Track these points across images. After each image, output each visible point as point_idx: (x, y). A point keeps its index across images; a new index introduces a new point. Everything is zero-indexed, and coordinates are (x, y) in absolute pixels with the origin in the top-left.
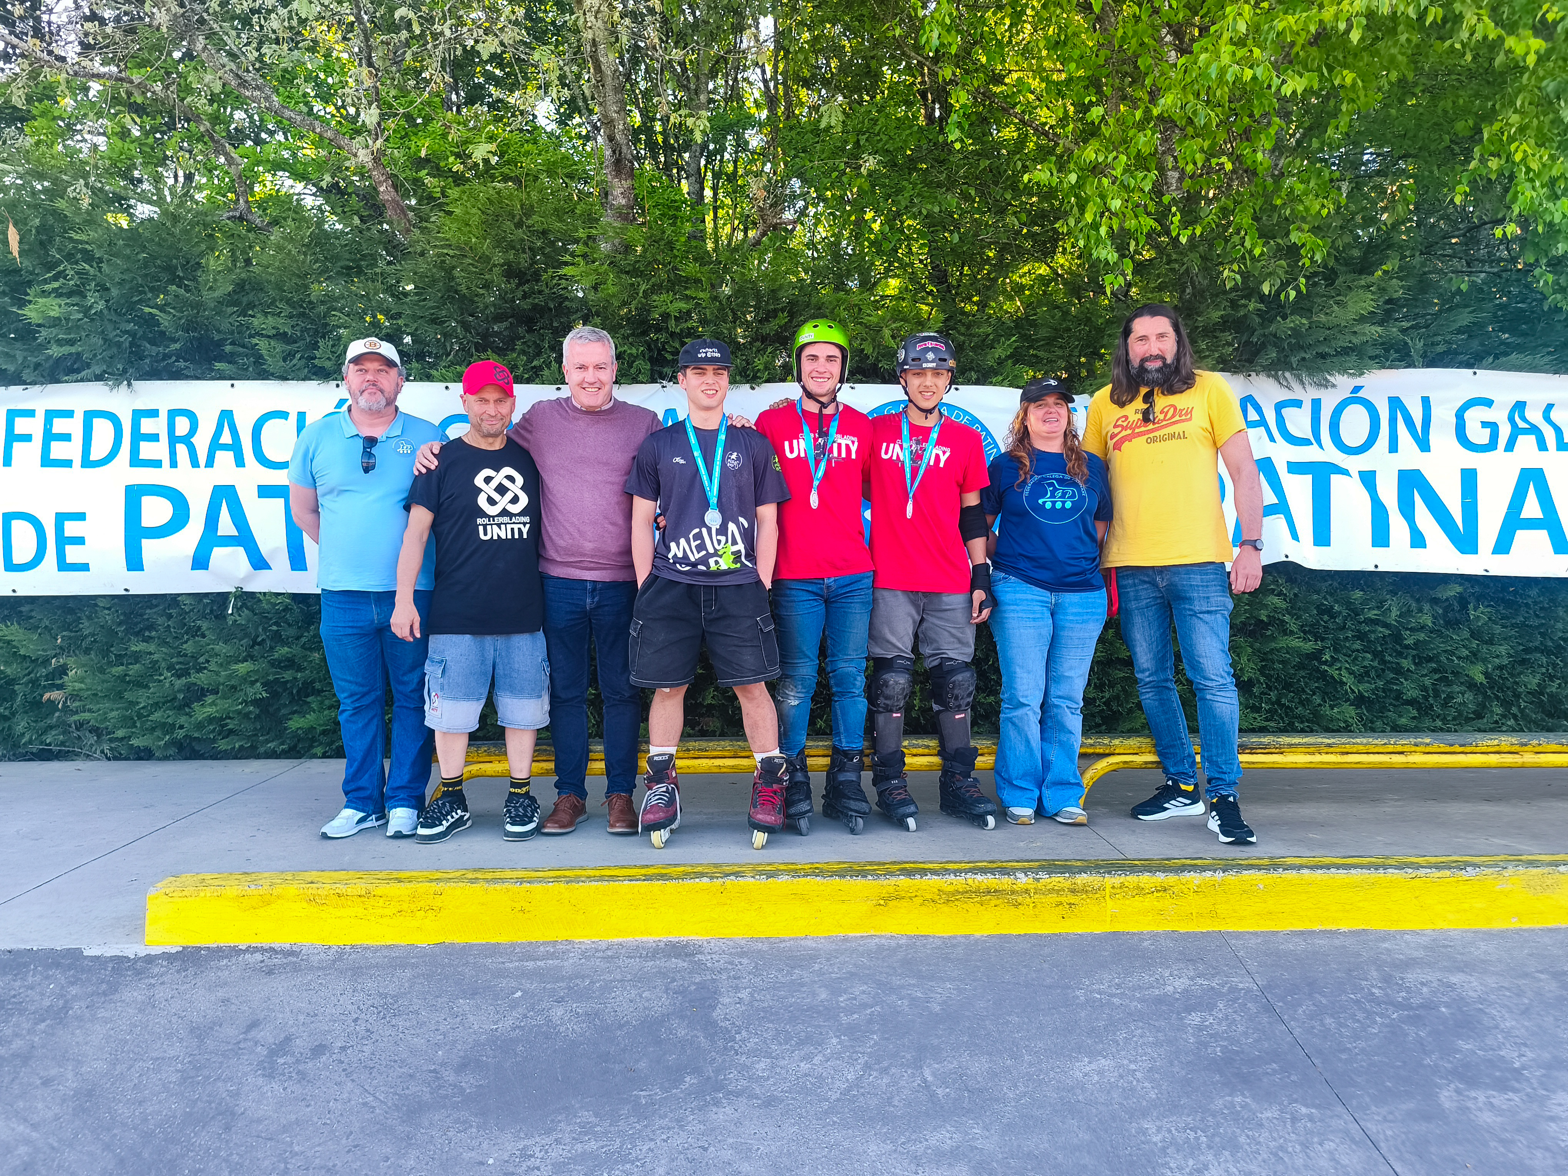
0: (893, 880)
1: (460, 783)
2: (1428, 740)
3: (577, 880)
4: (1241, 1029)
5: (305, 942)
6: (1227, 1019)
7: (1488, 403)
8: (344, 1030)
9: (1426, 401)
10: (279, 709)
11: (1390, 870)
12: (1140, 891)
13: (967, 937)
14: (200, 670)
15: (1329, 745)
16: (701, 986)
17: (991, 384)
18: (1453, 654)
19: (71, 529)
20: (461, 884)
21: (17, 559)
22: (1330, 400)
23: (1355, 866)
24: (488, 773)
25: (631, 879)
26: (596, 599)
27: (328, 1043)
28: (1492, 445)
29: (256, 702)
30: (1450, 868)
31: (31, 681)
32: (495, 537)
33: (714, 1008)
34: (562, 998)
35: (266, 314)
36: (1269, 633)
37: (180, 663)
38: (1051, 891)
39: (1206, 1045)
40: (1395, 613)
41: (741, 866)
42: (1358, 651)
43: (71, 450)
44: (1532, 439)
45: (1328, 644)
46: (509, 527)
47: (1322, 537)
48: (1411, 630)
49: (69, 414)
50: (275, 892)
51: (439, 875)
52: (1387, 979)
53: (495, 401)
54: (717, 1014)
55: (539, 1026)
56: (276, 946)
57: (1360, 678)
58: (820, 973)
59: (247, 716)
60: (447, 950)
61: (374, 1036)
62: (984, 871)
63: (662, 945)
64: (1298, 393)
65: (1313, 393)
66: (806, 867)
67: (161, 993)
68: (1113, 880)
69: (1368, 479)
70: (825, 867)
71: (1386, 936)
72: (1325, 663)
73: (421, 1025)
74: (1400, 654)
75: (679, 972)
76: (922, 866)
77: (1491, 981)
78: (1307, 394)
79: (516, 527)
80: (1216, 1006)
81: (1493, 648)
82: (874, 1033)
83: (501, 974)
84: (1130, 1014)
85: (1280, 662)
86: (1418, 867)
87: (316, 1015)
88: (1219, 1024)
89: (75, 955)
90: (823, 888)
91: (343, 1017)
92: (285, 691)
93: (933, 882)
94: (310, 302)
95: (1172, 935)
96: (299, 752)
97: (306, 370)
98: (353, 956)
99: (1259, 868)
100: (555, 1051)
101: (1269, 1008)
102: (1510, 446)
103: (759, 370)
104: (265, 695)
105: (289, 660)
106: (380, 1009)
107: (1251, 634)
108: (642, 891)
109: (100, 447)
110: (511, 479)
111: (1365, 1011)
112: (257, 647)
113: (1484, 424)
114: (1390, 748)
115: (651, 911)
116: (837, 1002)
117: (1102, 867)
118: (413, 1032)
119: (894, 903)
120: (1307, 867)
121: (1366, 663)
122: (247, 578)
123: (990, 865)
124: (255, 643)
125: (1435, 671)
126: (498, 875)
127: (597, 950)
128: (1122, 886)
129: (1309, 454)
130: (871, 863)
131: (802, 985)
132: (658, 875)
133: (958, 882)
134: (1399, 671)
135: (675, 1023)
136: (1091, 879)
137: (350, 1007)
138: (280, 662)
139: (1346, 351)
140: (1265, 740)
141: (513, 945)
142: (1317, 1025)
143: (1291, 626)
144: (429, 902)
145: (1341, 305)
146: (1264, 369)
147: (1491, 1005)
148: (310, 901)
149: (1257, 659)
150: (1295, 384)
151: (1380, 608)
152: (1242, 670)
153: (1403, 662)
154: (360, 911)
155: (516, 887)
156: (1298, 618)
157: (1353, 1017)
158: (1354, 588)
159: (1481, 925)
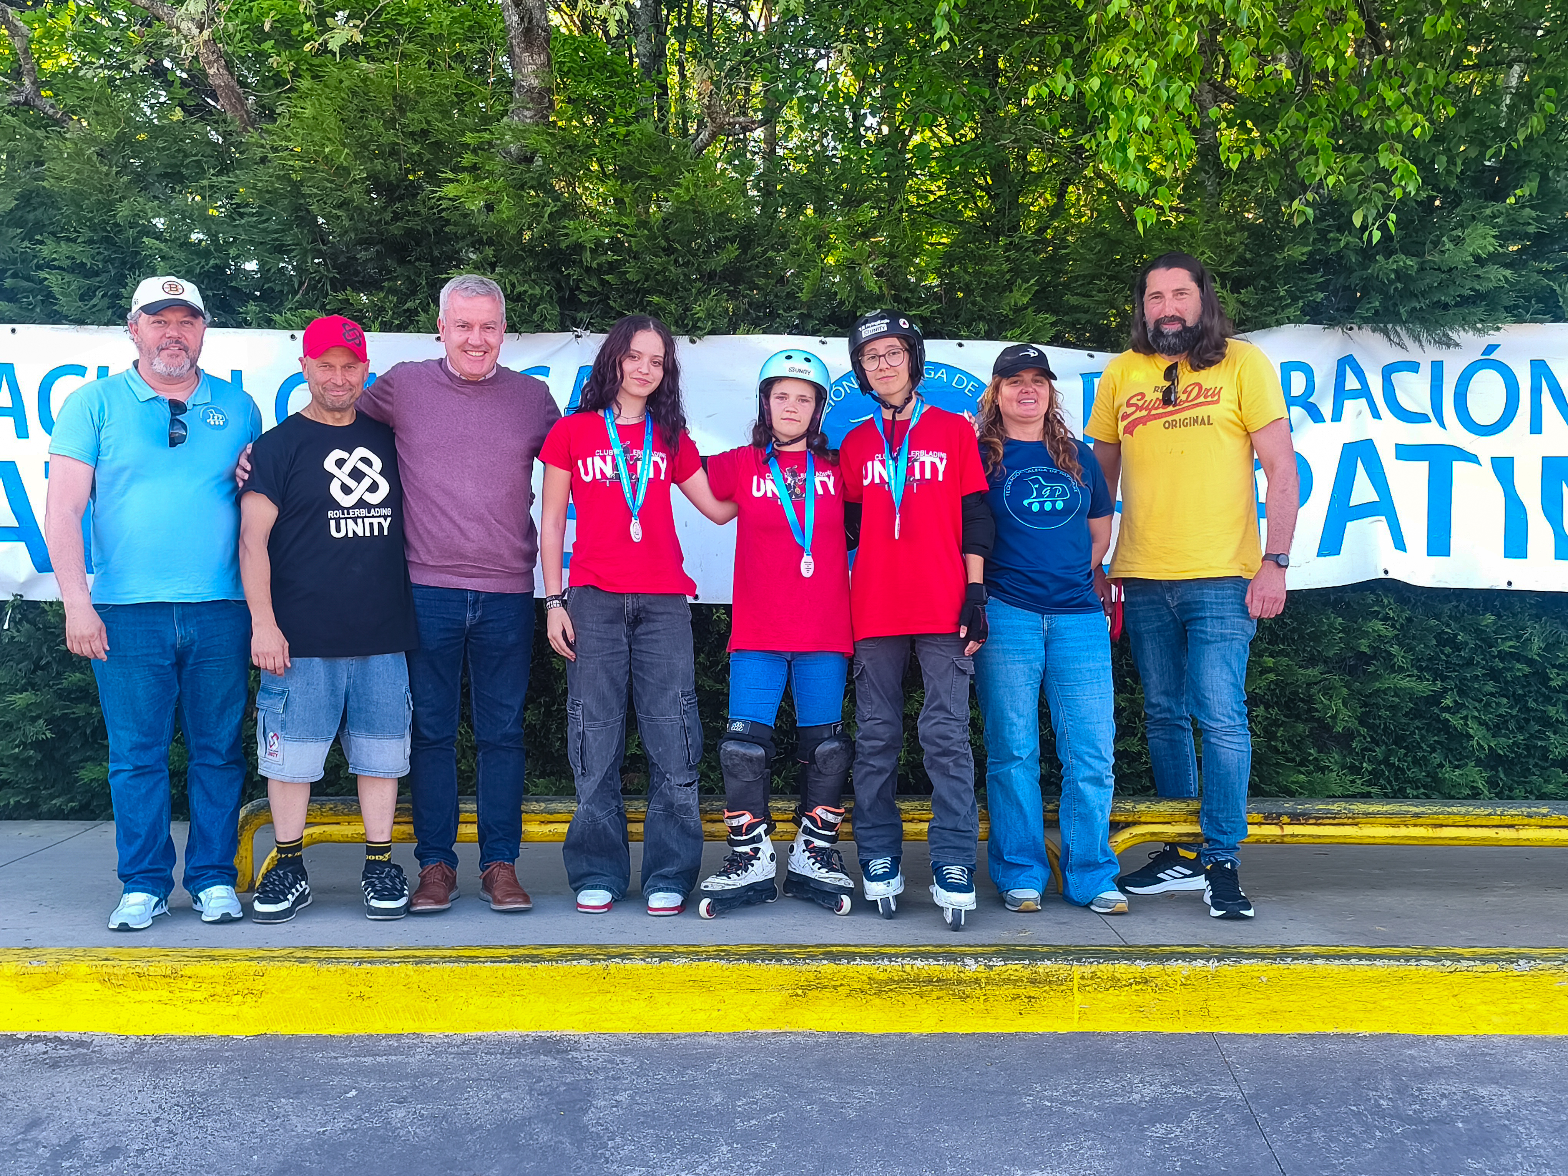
0: (814, 966)
1: (299, 848)
2: (1545, 810)
3: (428, 960)
4: (1211, 1142)
5: (96, 1031)
6: (1197, 1131)
8: (143, 1131)
10: (67, 755)
11: (1424, 962)
12: (1115, 982)
13: (902, 1035)
15: (1417, 815)
16: (572, 1087)
20: (287, 964)
22: (1454, 364)
23: (1381, 957)
24: (334, 838)
25: (495, 960)
26: (479, 613)
27: (123, 1145)
29: (38, 745)
30: (1496, 961)
32: (350, 535)
33: (585, 1111)
34: (405, 1098)
35: (58, 240)
36: (1371, 669)
38: (1007, 981)
39: (1165, 1159)
40: (1537, 645)
41: (631, 947)
42: (1492, 694)
45: (1448, 685)
46: (367, 521)
47: (1439, 543)
50: (62, 970)
51: (261, 953)
52: (1401, 1090)
53: (344, 367)
54: (589, 1118)
55: (376, 1129)
56: (62, 1036)
57: (1496, 729)
58: (718, 1073)
59: (25, 762)
60: (268, 1041)
61: (178, 1139)
62: (925, 956)
63: (530, 1040)
64: (1413, 353)
65: (1433, 353)
66: (711, 949)
68: (1083, 969)
69: (1503, 469)
70: (734, 949)
71: (1415, 1041)
72: (1447, 709)
73: (233, 1126)
74: (1548, 700)
75: (547, 1071)
76: (853, 949)
77: (1527, 1095)
78: (1426, 354)
79: (375, 521)
80: (1187, 1116)
82: (773, 1140)
83: (333, 1070)
84: (1083, 1124)
85: (1387, 708)
86: (1458, 958)
87: (110, 1114)
88: (1187, 1137)
90: (727, 973)
91: (141, 1117)
92: (75, 730)
93: (864, 967)
94: (116, 225)
95: (1151, 1037)
96: (93, 812)
97: (110, 312)
98: (156, 1048)
99: (1263, 957)
100: (392, 1157)
101: (1250, 1120)
103: (699, 319)
104: (49, 735)
105: (81, 689)
106: (186, 1108)
107: (1352, 671)
108: (507, 974)
110: (366, 461)
111: (1366, 1124)
112: (39, 673)
114: (1496, 820)
115: (518, 999)
116: (734, 1106)
117: (1072, 953)
118: (224, 1134)
119: (815, 993)
120: (1322, 957)
121: (1502, 711)
122: (29, 583)
123: (935, 950)
124: (37, 667)
126: (333, 954)
127: (450, 1045)
128: (1094, 975)
129: (1426, 434)
130: (790, 946)
131: (694, 1087)
132: (528, 956)
133: (893, 969)
134: (1547, 722)
135: (537, 1127)
136: (1056, 967)
137: (150, 1106)
138: (70, 693)
139: (1464, 301)
140: (1335, 807)
141: (349, 1038)
142: (1302, 1138)
143: (1399, 661)
144: (248, 984)
145: (1458, 241)
146: (1366, 321)
147: (1519, 1121)
148: (104, 981)
149: (1354, 703)
150: (1408, 341)
151: (1519, 637)
152: (1334, 717)
153: (1552, 711)
154: (165, 994)
155: (353, 969)
156: (1410, 649)
157: (1348, 1131)
158: (1486, 610)
159: (1534, 1031)
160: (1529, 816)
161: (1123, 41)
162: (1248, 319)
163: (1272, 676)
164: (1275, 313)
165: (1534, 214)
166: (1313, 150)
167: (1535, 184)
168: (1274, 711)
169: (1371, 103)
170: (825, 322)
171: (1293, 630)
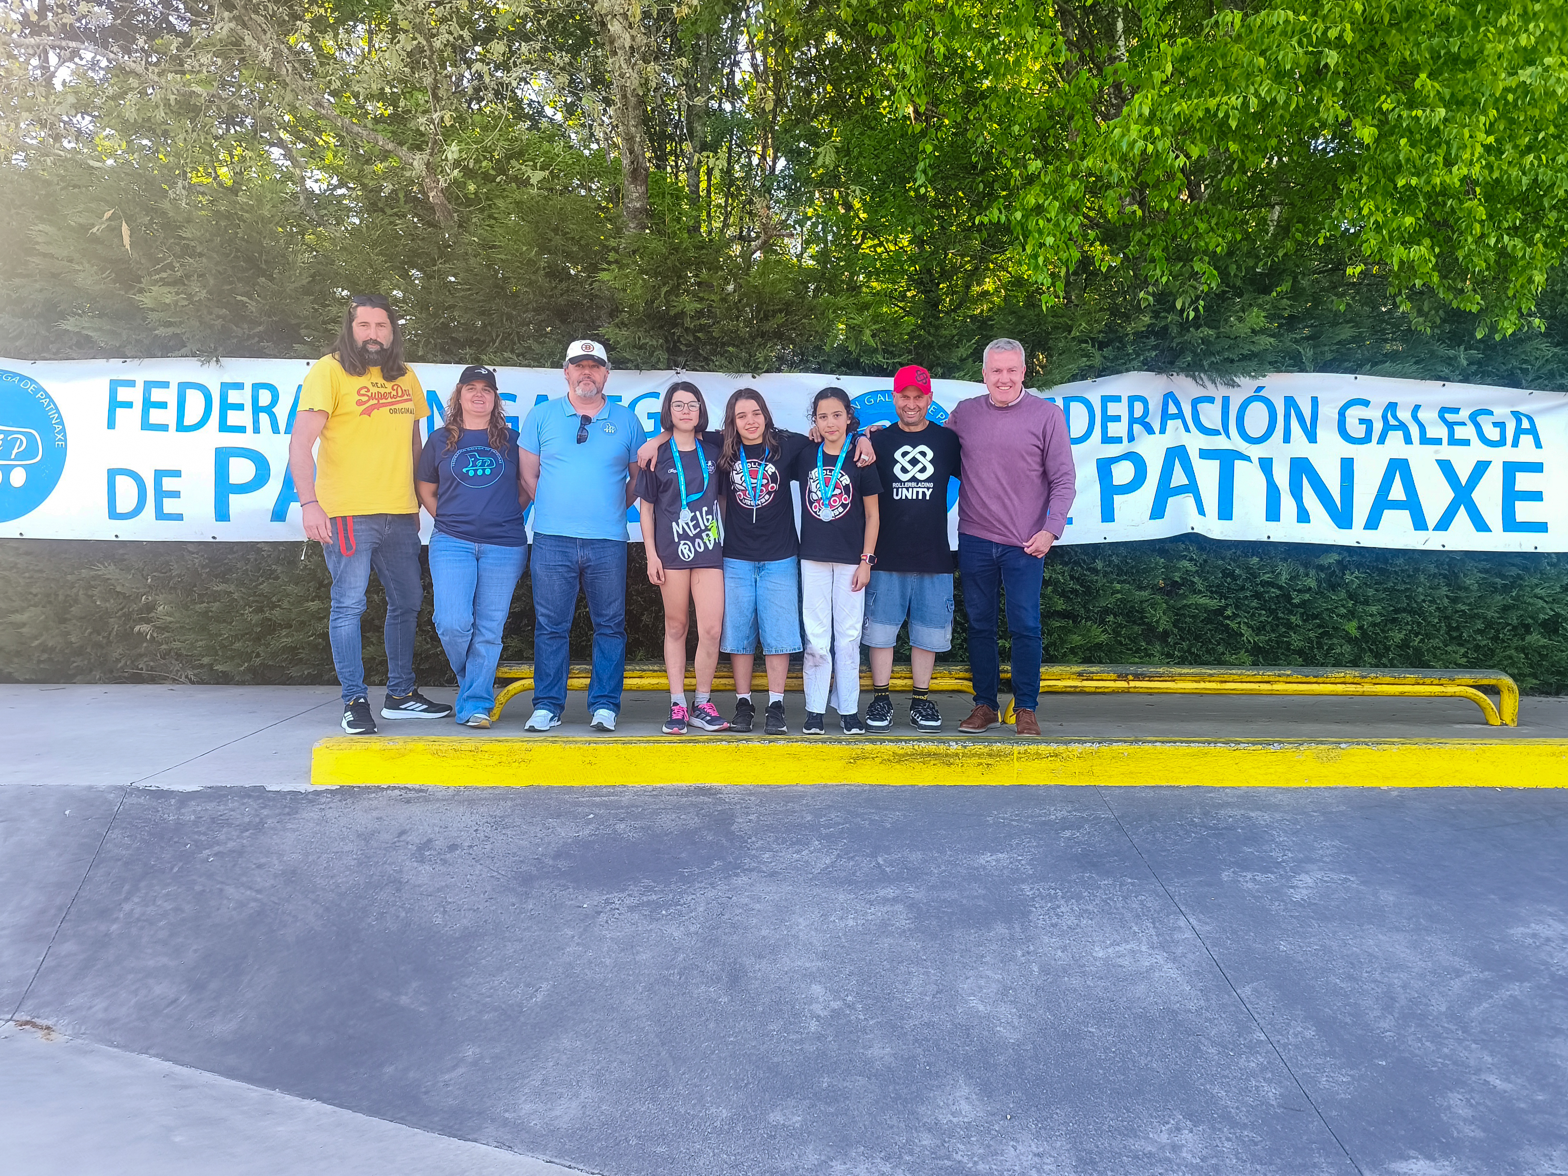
0: (860, 745)
2: (1289, 673)
4: (1097, 839)
5: (429, 784)
6: (1089, 834)
7: (1366, 403)
8: (469, 836)
9: (1315, 401)
11: (1219, 745)
12: (1038, 756)
13: (912, 786)
14: (273, 607)
16: (722, 812)
17: (954, 378)
18: (1334, 612)
19: (168, 484)
20: (545, 744)
21: (121, 508)
22: (1237, 398)
23: (1194, 742)
27: (459, 843)
28: (1367, 439)
30: (1261, 745)
31: (124, 615)
33: (732, 824)
34: (623, 818)
36: (1181, 592)
37: (257, 601)
38: (974, 755)
39: (1072, 847)
40: (1284, 577)
42: (1256, 608)
43: (168, 416)
44: (1400, 434)
45: (1230, 601)
47: (1225, 512)
48: (1299, 591)
49: (165, 385)
50: (408, 747)
52: (1206, 814)
54: (734, 828)
55: (609, 834)
56: (409, 786)
57: (1259, 630)
58: (807, 805)
59: (316, 647)
60: (536, 790)
61: (491, 840)
62: (926, 740)
63: (693, 787)
64: (1210, 390)
65: (1223, 391)
67: (330, 814)
68: (1019, 748)
69: (1266, 465)
71: (1213, 789)
72: (1228, 618)
73: (525, 833)
74: (1291, 612)
75: (705, 804)
77: (1278, 816)
78: (1219, 391)
80: (1083, 827)
81: (1367, 609)
82: (844, 838)
83: (577, 804)
84: (1023, 830)
85: (1190, 617)
86: (1238, 743)
87: (447, 827)
88: (1083, 837)
89: (261, 790)
90: (809, 750)
91: (467, 829)
93: (890, 747)
95: (1060, 786)
98: (467, 793)
99: (1125, 742)
100: (621, 848)
101: (1120, 828)
102: (1382, 440)
106: (493, 824)
107: (1168, 594)
108: (678, 751)
109: (193, 415)
111: (1186, 830)
113: (1362, 421)
115: (685, 764)
116: (819, 821)
118: (519, 837)
119: (861, 761)
120: (1159, 742)
121: (1263, 619)
125: (1319, 626)
126: (571, 739)
127: (645, 791)
128: (1026, 752)
129: (1220, 443)
131: (794, 812)
133: (907, 748)
134: (1289, 626)
135: (705, 833)
136: (1003, 747)
137: (470, 823)
139: (1244, 358)
141: (584, 788)
142: (1150, 837)
143: (1200, 586)
144: (522, 756)
145: (1240, 320)
146: (1182, 370)
147: (1274, 828)
148: (435, 754)
149: (1171, 614)
150: (1208, 383)
151: (1273, 572)
152: (1157, 622)
153: (1293, 619)
154: (471, 762)
155: (586, 747)
156: (1206, 579)
157: (1176, 834)
158: (1253, 555)
159: (1282, 784)
160: (1279, 676)
161: (1036, 189)
162: (1108, 368)
163: (1119, 596)
164: (1125, 364)
165: (1289, 303)
166: (1153, 260)
167: (1289, 284)
168: (1120, 619)
169: (1190, 230)
170: (838, 366)
171: (1132, 567)
